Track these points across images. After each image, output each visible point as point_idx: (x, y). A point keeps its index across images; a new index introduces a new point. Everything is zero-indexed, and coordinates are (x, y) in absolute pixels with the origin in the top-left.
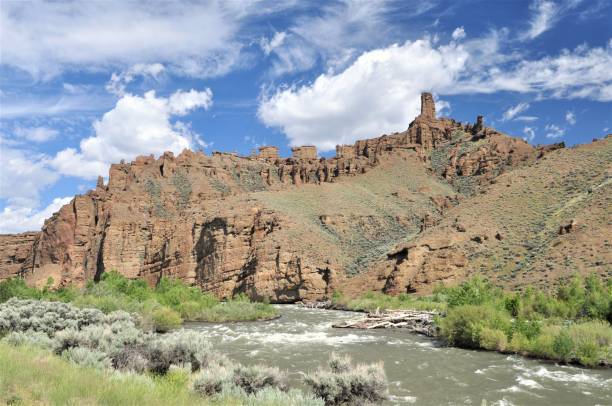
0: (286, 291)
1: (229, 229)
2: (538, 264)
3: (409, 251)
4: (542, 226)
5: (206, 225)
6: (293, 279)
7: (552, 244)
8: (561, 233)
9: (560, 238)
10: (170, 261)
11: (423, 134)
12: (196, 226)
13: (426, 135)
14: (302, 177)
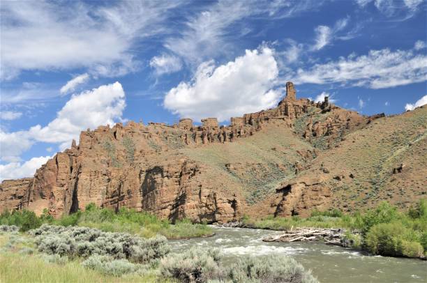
0: (206, 215)
1: (165, 174)
2: (381, 194)
3: (292, 186)
4: (380, 168)
5: (149, 171)
6: (211, 207)
7: (389, 180)
8: (394, 172)
9: (395, 176)
10: (124, 196)
11: (289, 109)
12: (141, 172)
13: (291, 110)
14: (209, 139)
